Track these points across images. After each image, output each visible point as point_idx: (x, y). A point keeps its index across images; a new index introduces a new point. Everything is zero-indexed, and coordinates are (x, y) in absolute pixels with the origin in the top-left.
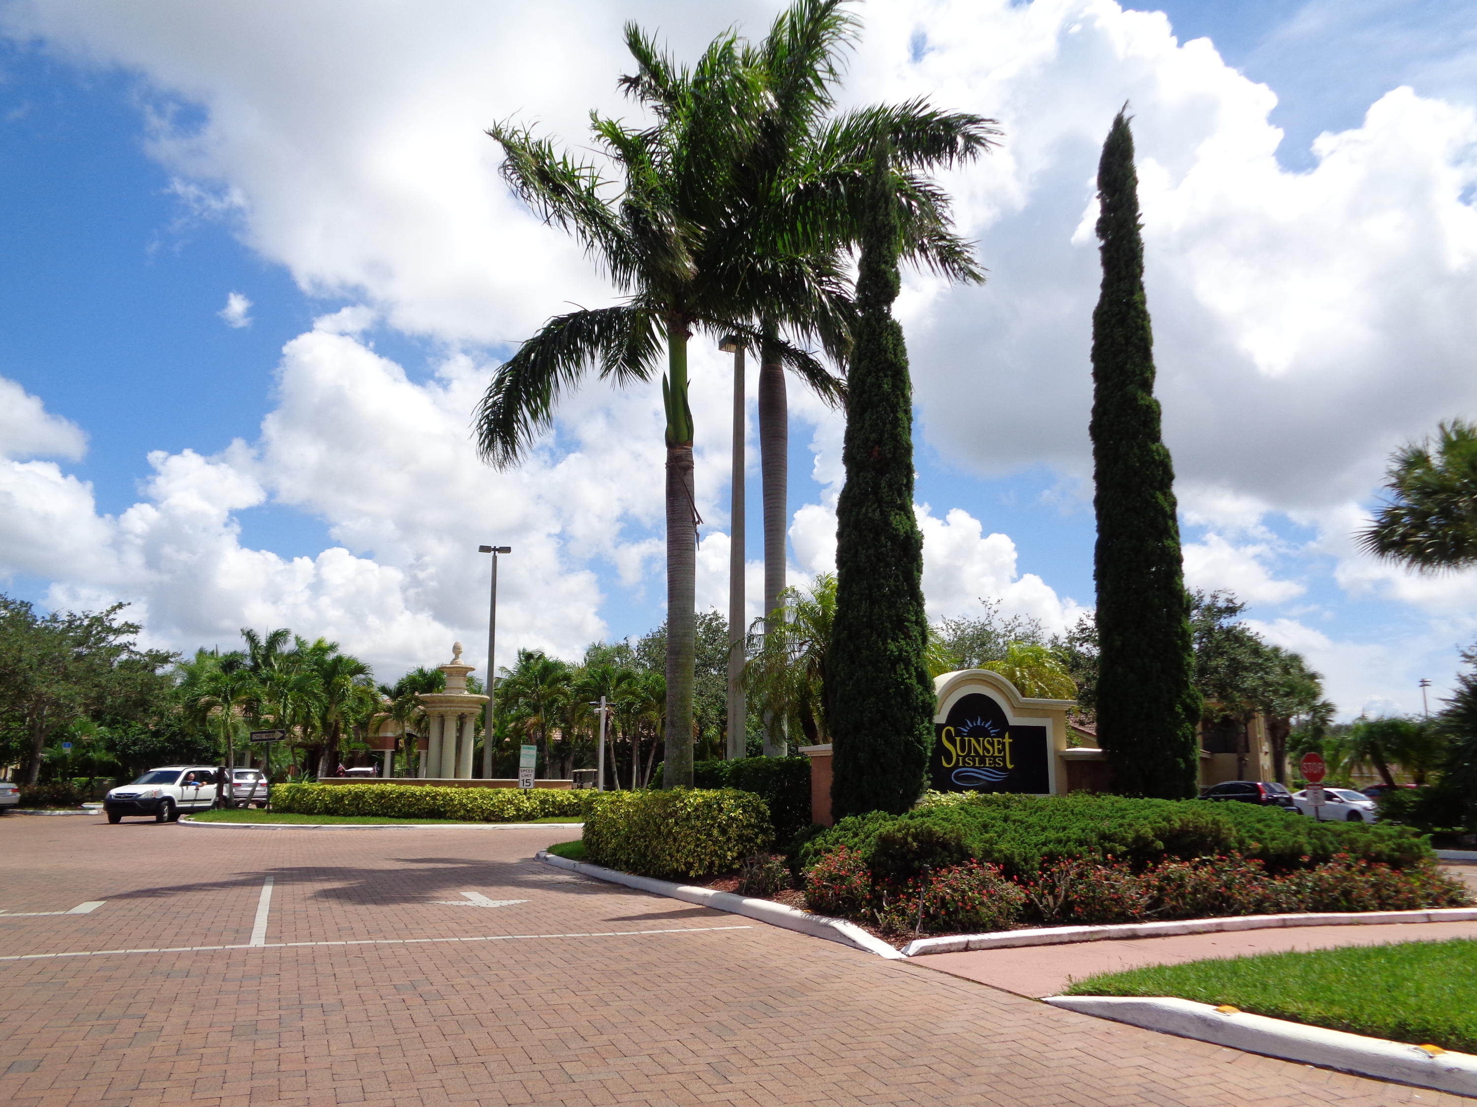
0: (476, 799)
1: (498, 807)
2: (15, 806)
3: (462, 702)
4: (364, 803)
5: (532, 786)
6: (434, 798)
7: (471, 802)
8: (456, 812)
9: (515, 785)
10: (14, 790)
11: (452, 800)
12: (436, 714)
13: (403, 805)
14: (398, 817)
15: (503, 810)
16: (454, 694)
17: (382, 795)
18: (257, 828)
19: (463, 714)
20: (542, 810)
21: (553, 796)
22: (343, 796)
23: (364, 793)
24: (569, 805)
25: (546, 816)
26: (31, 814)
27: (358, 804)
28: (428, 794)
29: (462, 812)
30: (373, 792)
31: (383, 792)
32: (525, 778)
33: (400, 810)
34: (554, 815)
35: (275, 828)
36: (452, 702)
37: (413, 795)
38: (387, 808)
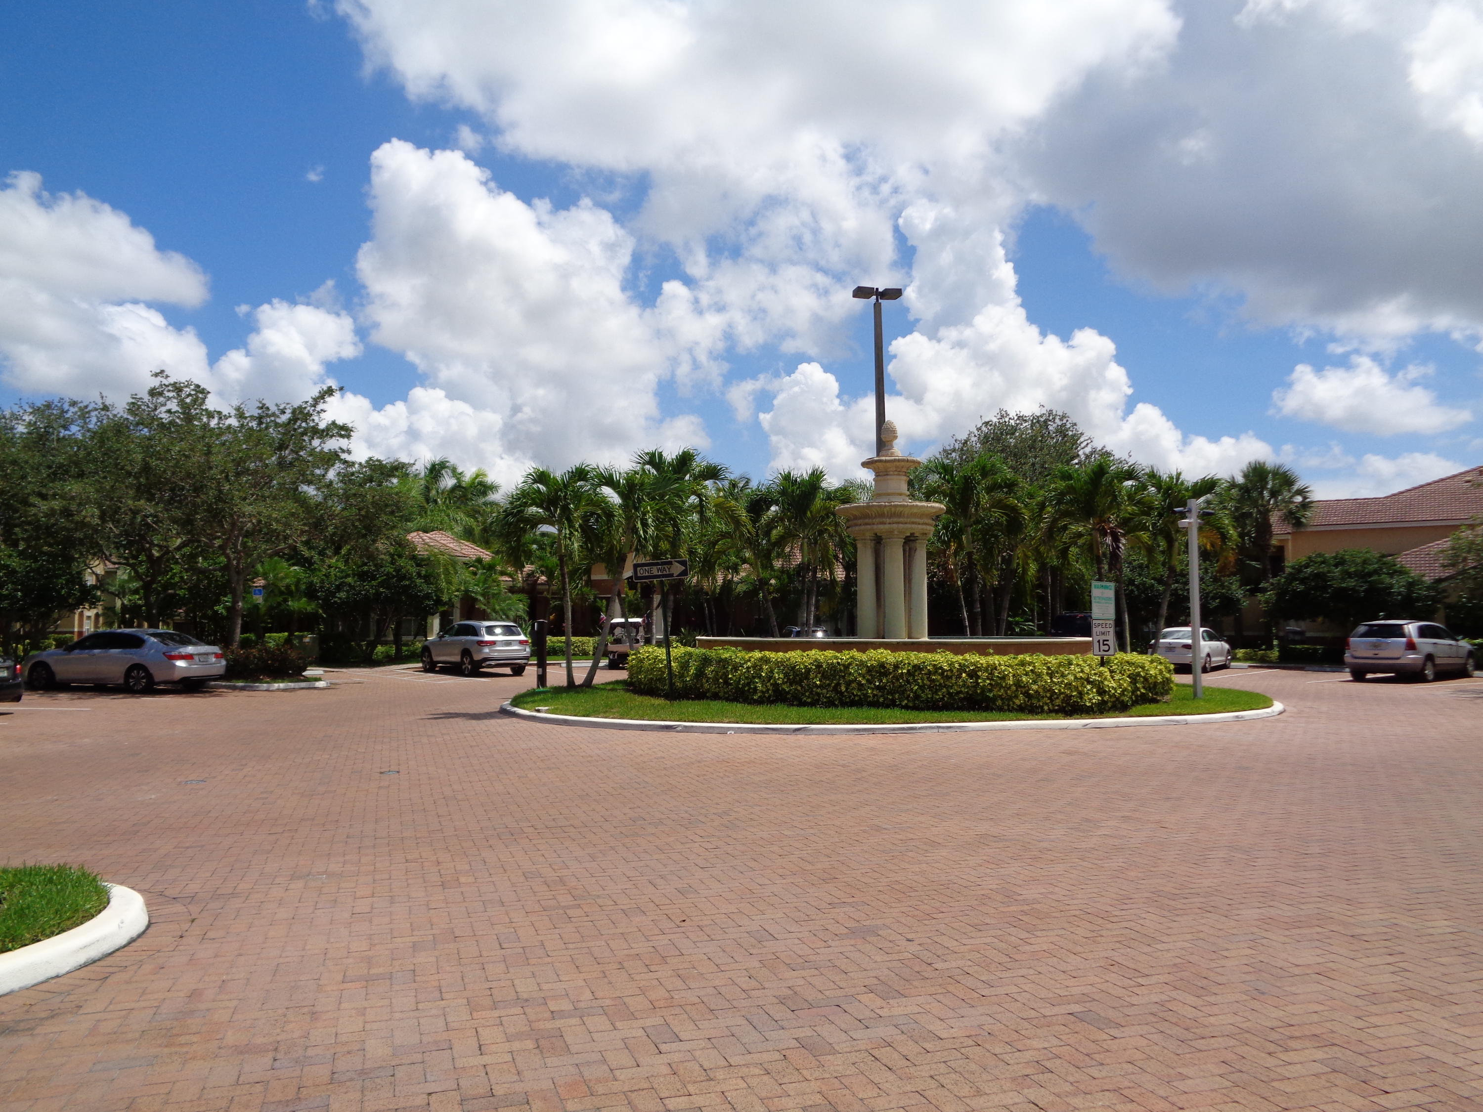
0: (1039, 675)
1: (1076, 688)
2: (221, 678)
3: (914, 515)
4: (848, 684)
5: (1112, 650)
6: (973, 674)
7: (1035, 682)
8: (1010, 698)
9: (1084, 648)
10: (217, 656)
11: (1004, 678)
12: (869, 535)
13: (922, 687)
14: (916, 708)
15: (1081, 694)
16: (898, 501)
17: (882, 669)
18: (687, 729)
19: (912, 534)
20: (1134, 693)
21: (1143, 668)
22: (808, 671)
23: (847, 667)
25: (1139, 702)
26: (242, 689)
27: (838, 684)
28: (962, 668)
29: (1021, 700)
30: (862, 664)
31: (882, 665)
32: (1102, 636)
33: (917, 697)
35: (723, 731)
36: (900, 515)
37: (937, 668)
38: (891, 692)
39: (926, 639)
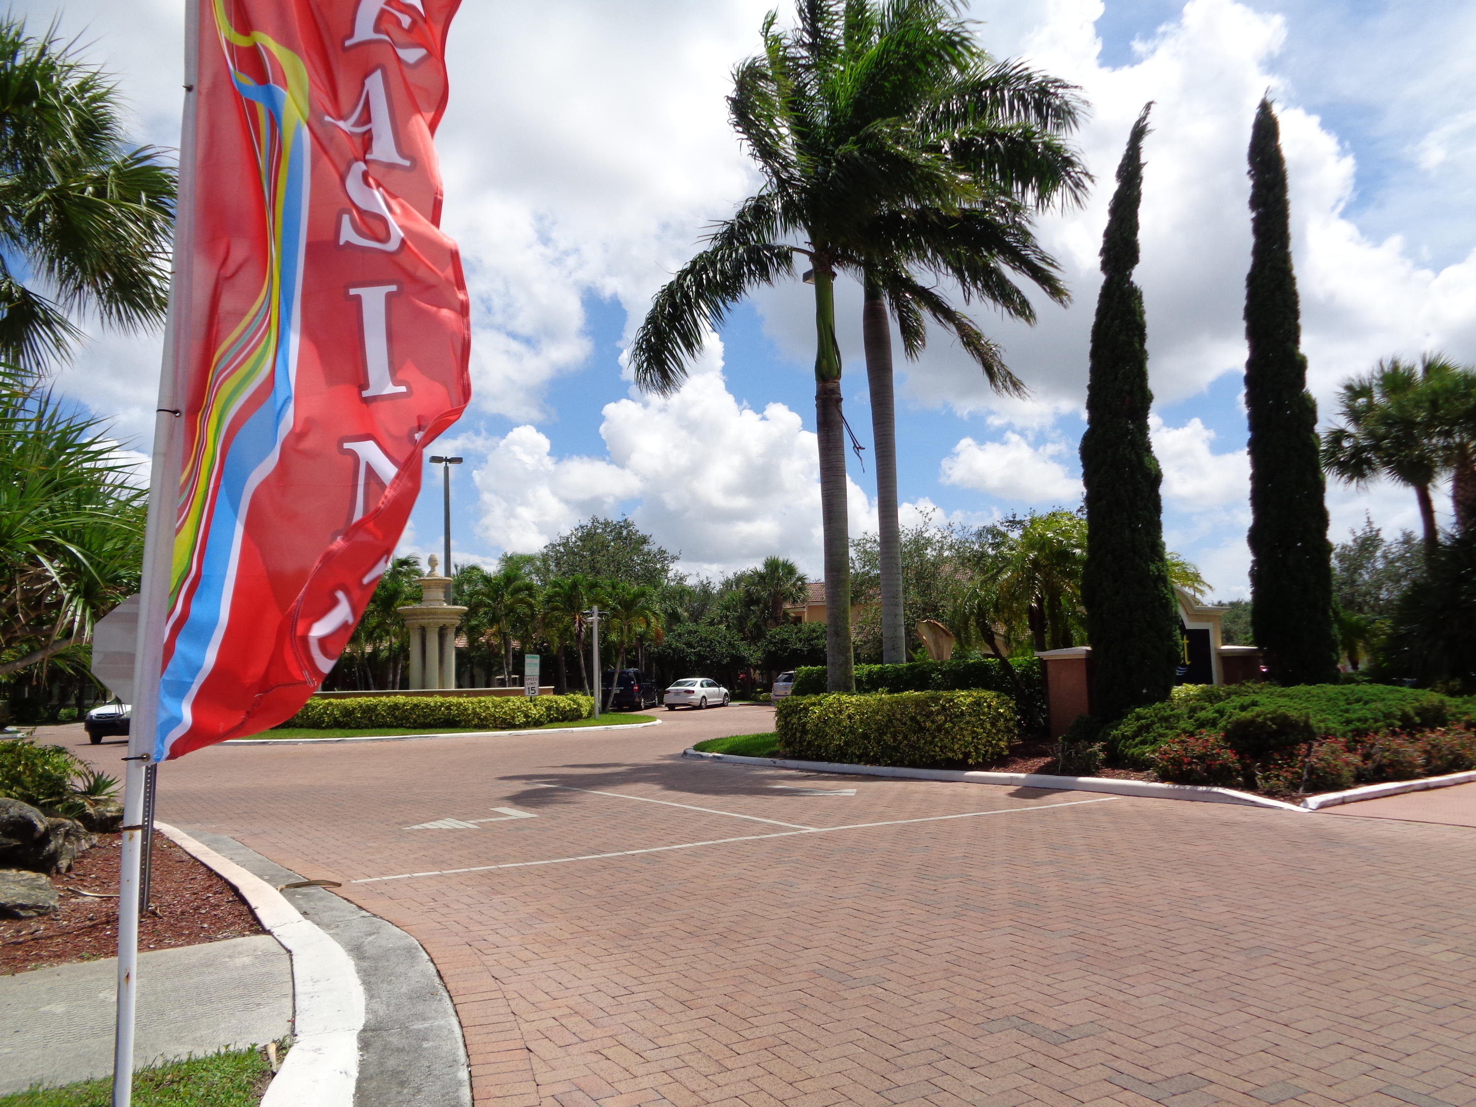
0: (488, 708)
1: (509, 714)
3: (444, 613)
4: (377, 715)
5: (537, 693)
6: (448, 708)
7: (484, 711)
8: (470, 721)
9: (521, 693)
11: (466, 710)
12: (416, 626)
13: (418, 716)
14: (415, 728)
15: (513, 718)
16: (436, 605)
17: (396, 707)
18: (275, 743)
19: (444, 625)
20: (548, 716)
21: (556, 702)
22: (354, 709)
23: (376, 706)
24: (570, 710)
25: (551, 721)
27: (371, 716)
28: (442, 705)
29: (476, 721)
30: (385, 704)
31: (396, 705)
32: (531, 686)
33: (415, 721)
34: (557, 720)
35: (296, 743)
36: (435, 614)
37: (427, 705)
38: (401, 719)
39: (453, 689)
